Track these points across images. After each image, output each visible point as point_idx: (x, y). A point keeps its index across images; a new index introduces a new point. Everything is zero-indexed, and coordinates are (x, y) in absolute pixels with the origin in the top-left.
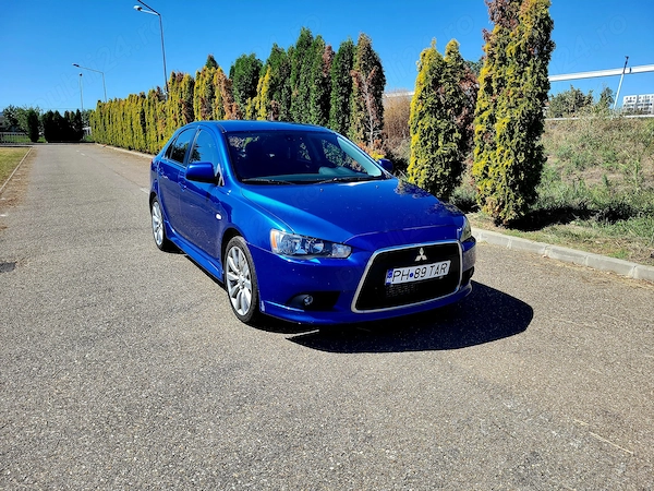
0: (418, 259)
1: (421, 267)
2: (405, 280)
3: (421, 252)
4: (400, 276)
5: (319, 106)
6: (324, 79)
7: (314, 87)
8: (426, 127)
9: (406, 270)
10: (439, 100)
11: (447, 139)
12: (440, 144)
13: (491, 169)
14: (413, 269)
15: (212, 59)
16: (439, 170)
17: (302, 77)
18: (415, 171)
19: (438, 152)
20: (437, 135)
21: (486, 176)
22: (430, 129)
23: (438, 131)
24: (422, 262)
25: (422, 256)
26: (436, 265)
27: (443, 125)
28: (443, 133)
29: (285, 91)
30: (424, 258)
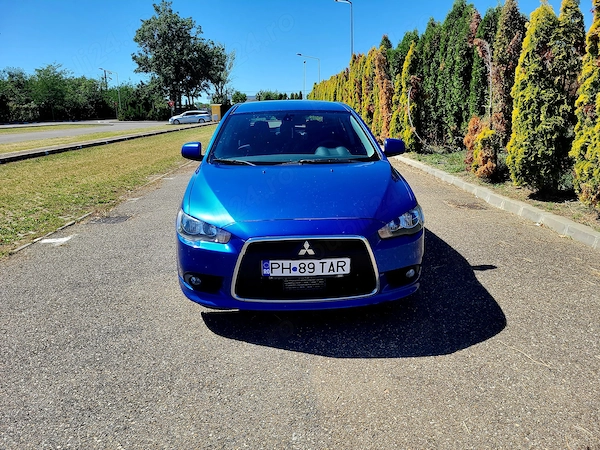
0: (302, 252)
1: (307, 262)
2: (286, 273)
3: (307, 245)
4: (279, 269)
5: (461, 79)
6: (468, 49)
7: (458, 59)
8: (527, 99)
9: (286, 263)
10: (544, 66)
11: (551, 112)
12: (542, 118)
13: (589, 149)
14: (295, 263)
15: (386, 39)
16: (540, 148)
17: (449, 49)
18: (513, 149)
19: (539, 128)
20: (539, 107)
21: (584, 159)
22: (531, 101)
23: (541, 103)
24: (307, 256)
25: (307, 249)
26: (328, 261)
27: (547, 95)
28: (547, 105)
29: (434, 64)
30: (311, 252)
